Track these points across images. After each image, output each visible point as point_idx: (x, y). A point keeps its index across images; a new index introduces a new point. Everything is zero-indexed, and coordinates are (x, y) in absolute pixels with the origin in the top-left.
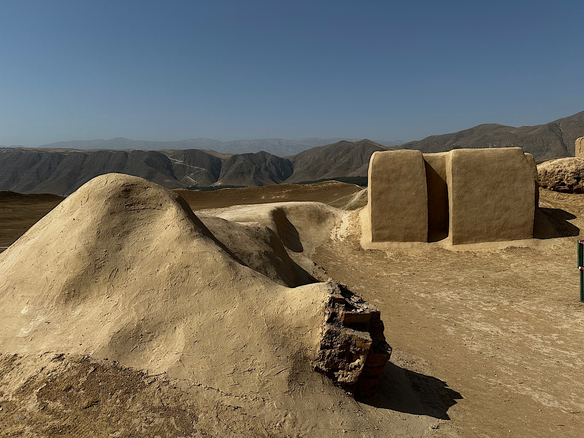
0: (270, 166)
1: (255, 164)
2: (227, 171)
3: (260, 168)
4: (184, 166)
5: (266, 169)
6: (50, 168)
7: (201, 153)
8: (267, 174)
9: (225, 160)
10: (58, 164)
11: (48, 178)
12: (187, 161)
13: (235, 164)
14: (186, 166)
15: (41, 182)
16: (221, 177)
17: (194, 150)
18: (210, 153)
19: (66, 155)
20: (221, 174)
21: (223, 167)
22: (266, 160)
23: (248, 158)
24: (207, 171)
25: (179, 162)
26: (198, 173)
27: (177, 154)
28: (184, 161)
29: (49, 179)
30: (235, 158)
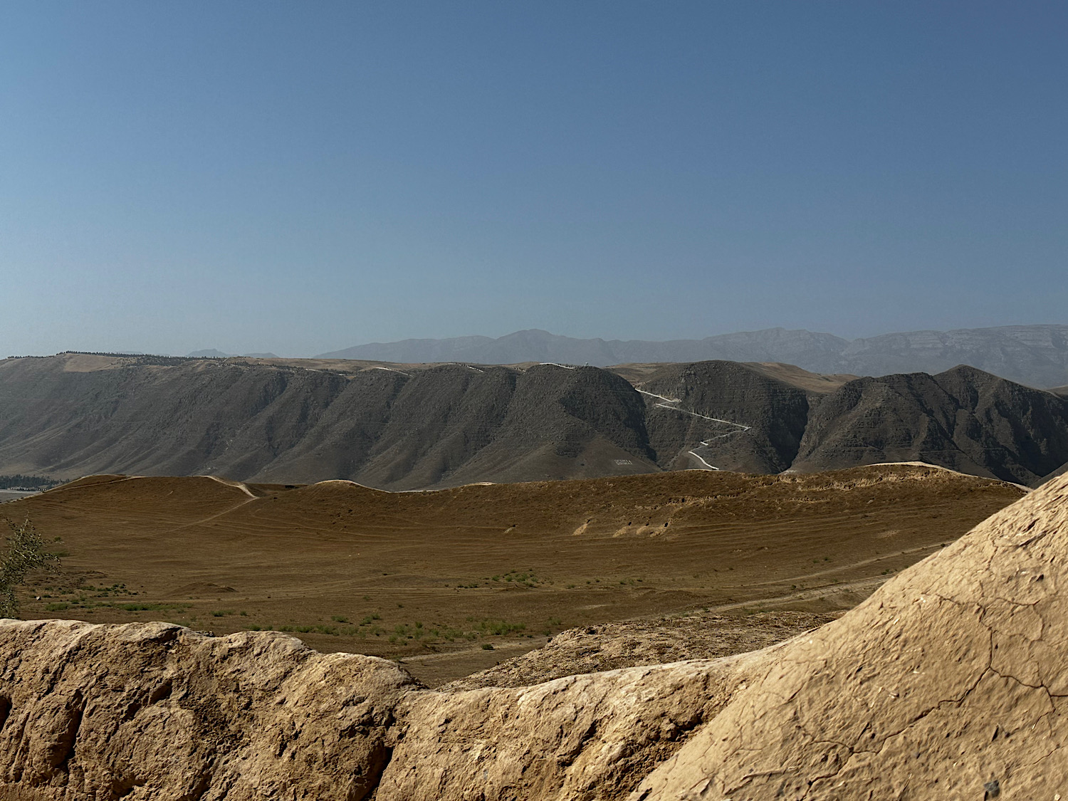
0: (990, 420)
1: (930, 413)
2: (823, 435)
3: (951, 426)
4: (681, 417)
5: (975, 431)
6: (304, 416)
7: (744, 373)
8: (977, 448)
9: (821, 396)
10: (327, 405)
11: (293, 446)
12: (691, 400)
13: (853, 412)
14: (689, 417)
15: (275, 455)
16: (802, 453)
17: (718, 365)
18: (773, 375)
19: (350, 377)
20: (803, 443)
21: (813, 421)
22: (975, 400)
23: (906, 390)
24: (756, 432)
25: (667, 402)
26: (726, 440)
27: (664, 378)
28: (685, 399)
29: (296, 449)
30: (855, 390)
